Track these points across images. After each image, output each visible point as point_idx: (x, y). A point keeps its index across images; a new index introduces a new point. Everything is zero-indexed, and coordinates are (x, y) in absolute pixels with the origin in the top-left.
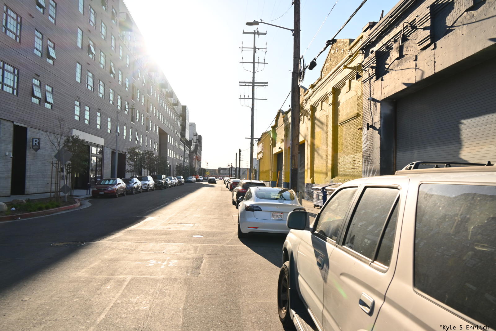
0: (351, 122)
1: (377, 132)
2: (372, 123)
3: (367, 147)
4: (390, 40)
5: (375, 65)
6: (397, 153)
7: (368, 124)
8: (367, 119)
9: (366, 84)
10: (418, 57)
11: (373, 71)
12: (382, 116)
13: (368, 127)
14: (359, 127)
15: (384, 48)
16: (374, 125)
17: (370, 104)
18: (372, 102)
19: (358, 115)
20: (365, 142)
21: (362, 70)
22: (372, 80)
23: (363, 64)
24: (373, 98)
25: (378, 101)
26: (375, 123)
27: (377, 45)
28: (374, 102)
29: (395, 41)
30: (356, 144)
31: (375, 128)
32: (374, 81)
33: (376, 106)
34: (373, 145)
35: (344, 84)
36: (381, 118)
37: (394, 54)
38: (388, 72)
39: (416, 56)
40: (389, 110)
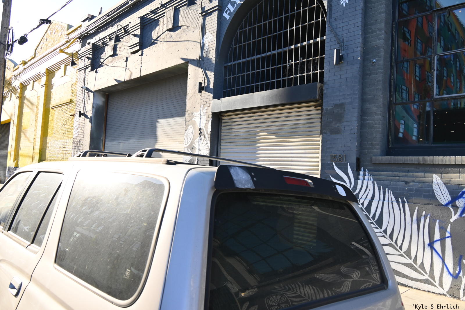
0: (64, 107)
1: (88, 120)
2: (84, 111)
3: (78, 134)
4: (106, 37)
5: (91, 56)
6: (106, 142)
7: (80, 112)
8: (79, 107)
9: (81, 72)
10: (129, 59)
11: (89, 62)
12: (94, 106)
13: (80, 114)
14: (71, 114)
15: (100, 43)
16: (86, 114)
17: (83, 93)
18: (86, 91)
19: (71, 101)
20: (76, 128)
21: (78, 58)
22: (87, 70)
23: (80, 53)
24: (87, 88)
25: (91, 91)
26: (87, 112)
27: (94, 38)
28: (88, 92)
29: (111, 39)
30: (67, 130)
31: (86, 116)
32: (89, 72)
33: (89, 96)
34: (83, 132)
35: (59, 68)
36: (93, 107)
37: (109, 51)
38: (103, 66)
39: (127, 58)
40: (101, 101)
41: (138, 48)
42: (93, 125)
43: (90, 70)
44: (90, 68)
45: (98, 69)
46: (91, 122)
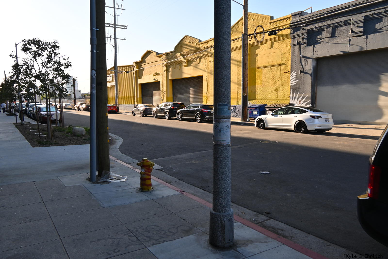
3: (295, 83)
4: (323, 26)
5: (306, 37)
8: (295, 67)
9: (294, 47)
11: (304, 41)
12: (313, 67)
15: (316, 29)
16: (304, 71)
17: (300, 59)
18: (302, 58)
19: (283, 64)
20: (293, 80)
21: (290, 38)
22: (302, 46)
24: (303, 56)
25: (309, 58)
26: (306, 70)
27: (309, 26)
28: (305, 58)
29: (328, 27)
31: (306, 73)
33: (307, 61)
34: (303, 82)
37: (326, 34)
38: (320, 43)
39: (350, 39)
40: (314, 64)
41: (362, 34)
42: (312, 78)
43: (306, 46)
44: (306, 44)
45: (315, 45)
46: (311, 76)
